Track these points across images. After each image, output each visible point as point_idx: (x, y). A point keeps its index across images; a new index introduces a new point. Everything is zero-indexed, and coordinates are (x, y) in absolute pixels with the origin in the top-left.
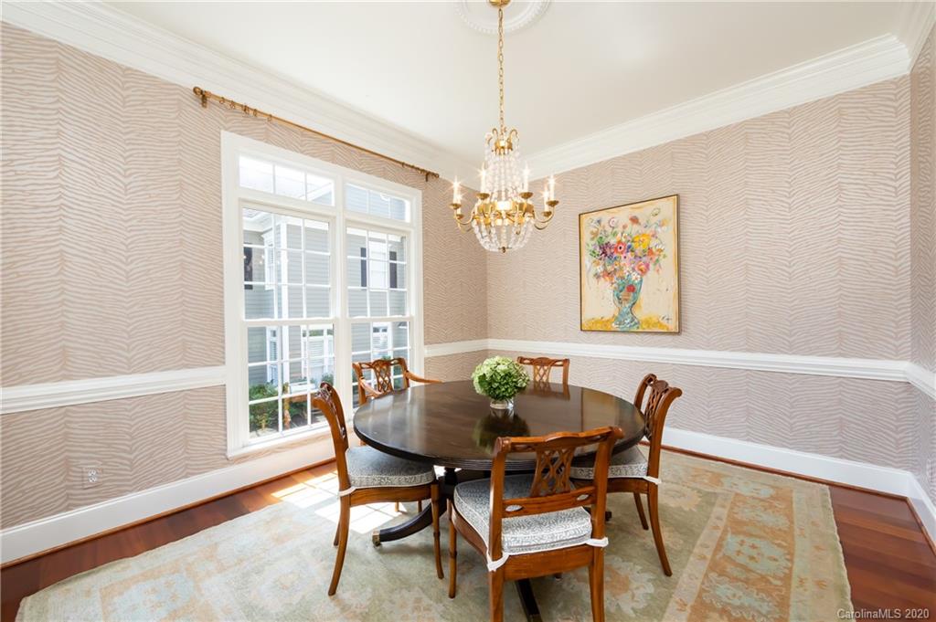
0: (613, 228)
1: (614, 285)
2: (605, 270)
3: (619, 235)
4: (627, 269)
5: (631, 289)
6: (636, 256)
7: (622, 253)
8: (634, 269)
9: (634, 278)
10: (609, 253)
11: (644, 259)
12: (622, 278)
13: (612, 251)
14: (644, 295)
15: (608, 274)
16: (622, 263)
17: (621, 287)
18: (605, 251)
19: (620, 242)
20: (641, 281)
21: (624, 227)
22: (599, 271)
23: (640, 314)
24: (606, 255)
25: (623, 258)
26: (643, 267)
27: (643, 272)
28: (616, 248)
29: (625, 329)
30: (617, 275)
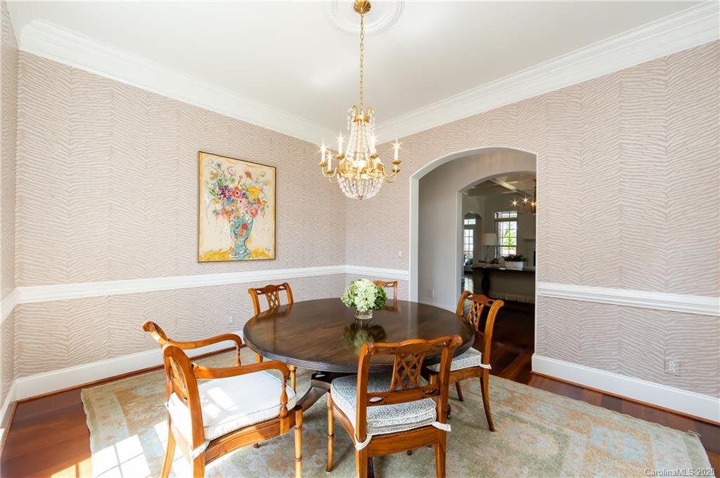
0: (232, 175)
1: (232, 223)
2: (224, 209)
3: (237, 182)
4: (242, 211)
5: (245, 227)
6: (249, 203)
7: (238, 197)
8: (247, 212)
9: (247, 219)
10: (227, 194)
11: (255, 205)
12: (238, 218)
13: (231, 193)
14: (254, 233)
15: (226, 212)
16: (238, 205)
17: (237, 225)
18: (224, 192)
19: (237, 188)
20: (252, 221)
21: (241, 177)
22: (218, 209)
23: (251, 246)
24: (225, 196)
25: (239, 202)
26: (254, 211)
27: (254, 215)
28: (234, 192)
29: (240, 259)
30: (234, 215)
